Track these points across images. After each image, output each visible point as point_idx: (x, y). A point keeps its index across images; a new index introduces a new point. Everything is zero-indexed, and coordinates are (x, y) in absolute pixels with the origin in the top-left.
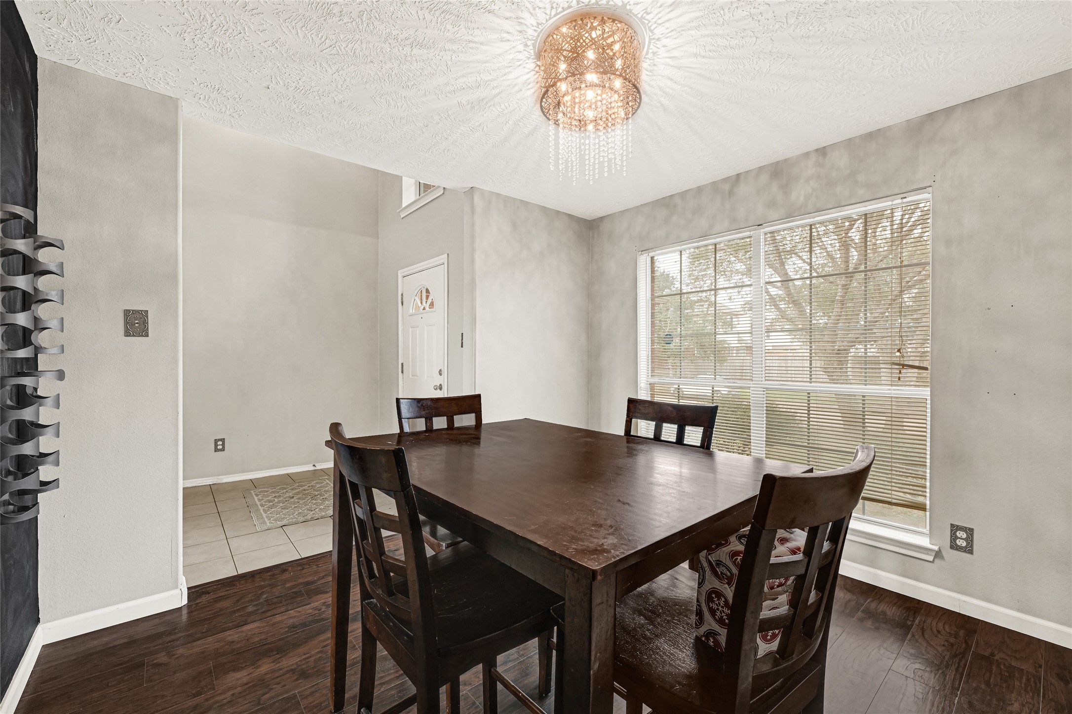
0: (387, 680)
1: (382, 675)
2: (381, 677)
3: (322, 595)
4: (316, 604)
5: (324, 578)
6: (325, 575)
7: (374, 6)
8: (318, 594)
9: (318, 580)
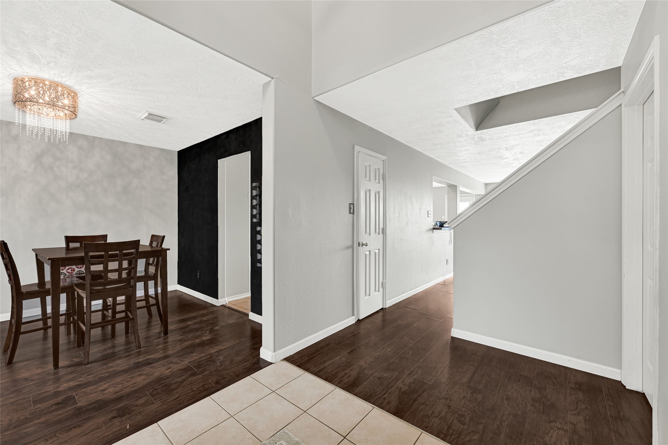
3: (182, 368)
4: (183, 363)
5: (183, 379)
6: (183, 382)
8: (185, 368)
9: (187, 378)
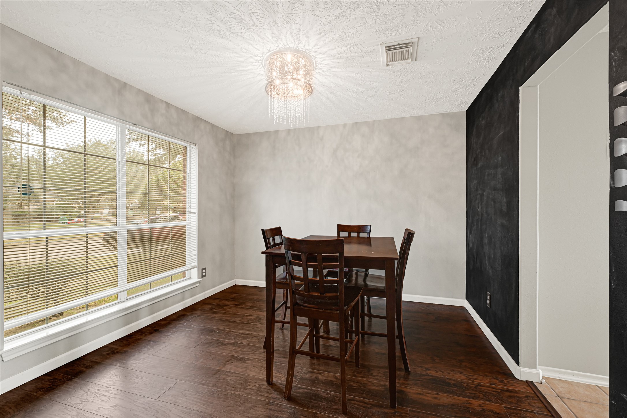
0: (362, 404)
1: (363, 408)
2: (363, 407)
7: (376, 17)
